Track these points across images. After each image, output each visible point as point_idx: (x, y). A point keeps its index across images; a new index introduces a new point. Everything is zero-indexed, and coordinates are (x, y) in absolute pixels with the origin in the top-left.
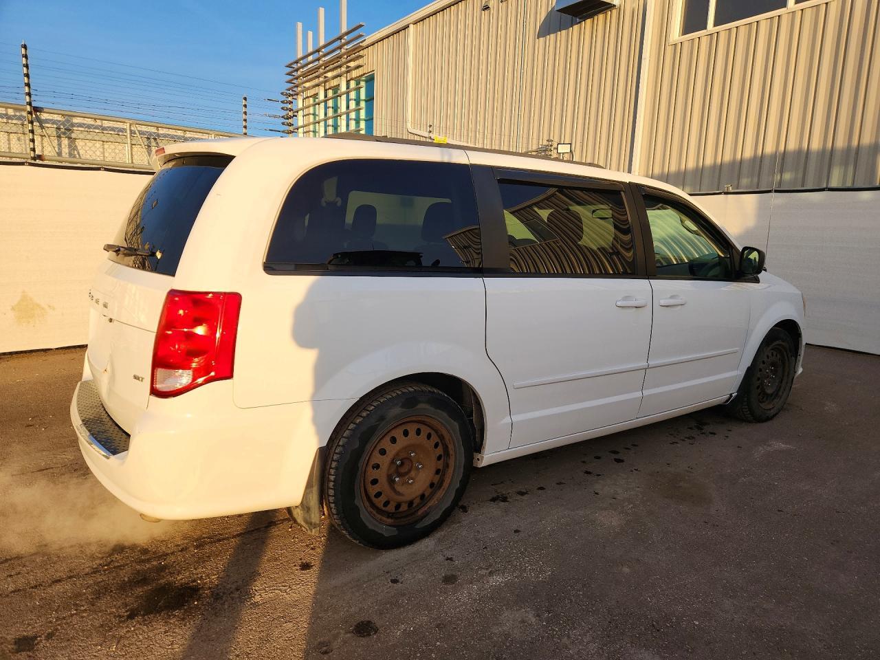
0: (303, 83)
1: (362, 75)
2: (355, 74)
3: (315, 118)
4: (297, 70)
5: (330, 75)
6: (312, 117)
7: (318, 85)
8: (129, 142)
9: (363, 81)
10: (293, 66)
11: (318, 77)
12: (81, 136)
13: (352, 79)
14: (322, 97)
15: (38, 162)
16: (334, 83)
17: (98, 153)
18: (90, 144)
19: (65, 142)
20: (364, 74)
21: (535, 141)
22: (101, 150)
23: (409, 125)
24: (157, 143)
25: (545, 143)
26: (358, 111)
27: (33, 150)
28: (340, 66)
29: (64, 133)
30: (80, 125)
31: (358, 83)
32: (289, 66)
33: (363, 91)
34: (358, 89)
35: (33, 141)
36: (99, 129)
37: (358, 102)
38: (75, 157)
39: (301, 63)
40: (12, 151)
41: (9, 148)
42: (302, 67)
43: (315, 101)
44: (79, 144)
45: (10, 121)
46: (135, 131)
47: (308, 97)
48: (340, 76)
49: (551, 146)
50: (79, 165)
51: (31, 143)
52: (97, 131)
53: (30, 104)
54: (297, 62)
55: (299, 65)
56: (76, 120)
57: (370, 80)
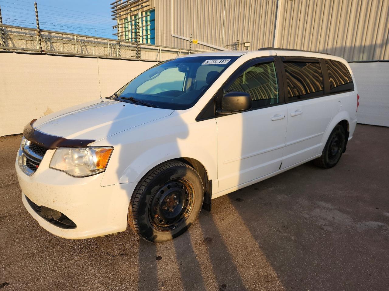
0: (119, 13)
1: (149, 10)
2: (145, 9)
3: (125, 29)
4: (116, 6)
5: (133, 9)
6: (124, 28)
7: (128, 14)
8: (76, 44)
9: (149, 12)
10: (114, 4)
11: (127, 10)
12: (55, 41)
13: (144, 11)
14: (129, 19)
15: (43, 53)
16: (135, 13)
17: (61, 49)
18: (58, 45)
19: (49, 44)
20: (150, 9)
21: (231, 41)
22: (63, 47)
23: (172, 32)
24: (84, 44)
25: (236, 41)
26: (147, 26)
27: (41, 48)
28: (138, 5)
29: (48, 40)
30: (54, 37)
31: (146, 13)
32: (112, 4)
33: (149, 18)
34: (146, 17)
35: (41, 44)
36: (61, 38)
37: (146, 22)
38: (52, 50)
39: (118, 3)
40: (28, 48)
41: (27, 47)
42: (119, 5)
43: (125, 21)
44: (54, 44)
45: (26, 35)
46: (78, 39)
47: (122, 19)
48: (138, 10)
49: (239, 43)
50: (54, 54)
51: (40, 45)
52: (60, 39)
53: (39, 28)
54: (116, 3)
55: (117, 4)
56: (53, 34)
57: (152, 11)
